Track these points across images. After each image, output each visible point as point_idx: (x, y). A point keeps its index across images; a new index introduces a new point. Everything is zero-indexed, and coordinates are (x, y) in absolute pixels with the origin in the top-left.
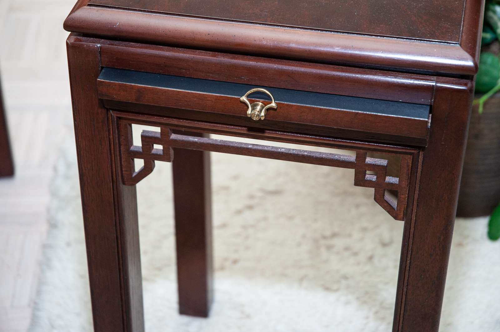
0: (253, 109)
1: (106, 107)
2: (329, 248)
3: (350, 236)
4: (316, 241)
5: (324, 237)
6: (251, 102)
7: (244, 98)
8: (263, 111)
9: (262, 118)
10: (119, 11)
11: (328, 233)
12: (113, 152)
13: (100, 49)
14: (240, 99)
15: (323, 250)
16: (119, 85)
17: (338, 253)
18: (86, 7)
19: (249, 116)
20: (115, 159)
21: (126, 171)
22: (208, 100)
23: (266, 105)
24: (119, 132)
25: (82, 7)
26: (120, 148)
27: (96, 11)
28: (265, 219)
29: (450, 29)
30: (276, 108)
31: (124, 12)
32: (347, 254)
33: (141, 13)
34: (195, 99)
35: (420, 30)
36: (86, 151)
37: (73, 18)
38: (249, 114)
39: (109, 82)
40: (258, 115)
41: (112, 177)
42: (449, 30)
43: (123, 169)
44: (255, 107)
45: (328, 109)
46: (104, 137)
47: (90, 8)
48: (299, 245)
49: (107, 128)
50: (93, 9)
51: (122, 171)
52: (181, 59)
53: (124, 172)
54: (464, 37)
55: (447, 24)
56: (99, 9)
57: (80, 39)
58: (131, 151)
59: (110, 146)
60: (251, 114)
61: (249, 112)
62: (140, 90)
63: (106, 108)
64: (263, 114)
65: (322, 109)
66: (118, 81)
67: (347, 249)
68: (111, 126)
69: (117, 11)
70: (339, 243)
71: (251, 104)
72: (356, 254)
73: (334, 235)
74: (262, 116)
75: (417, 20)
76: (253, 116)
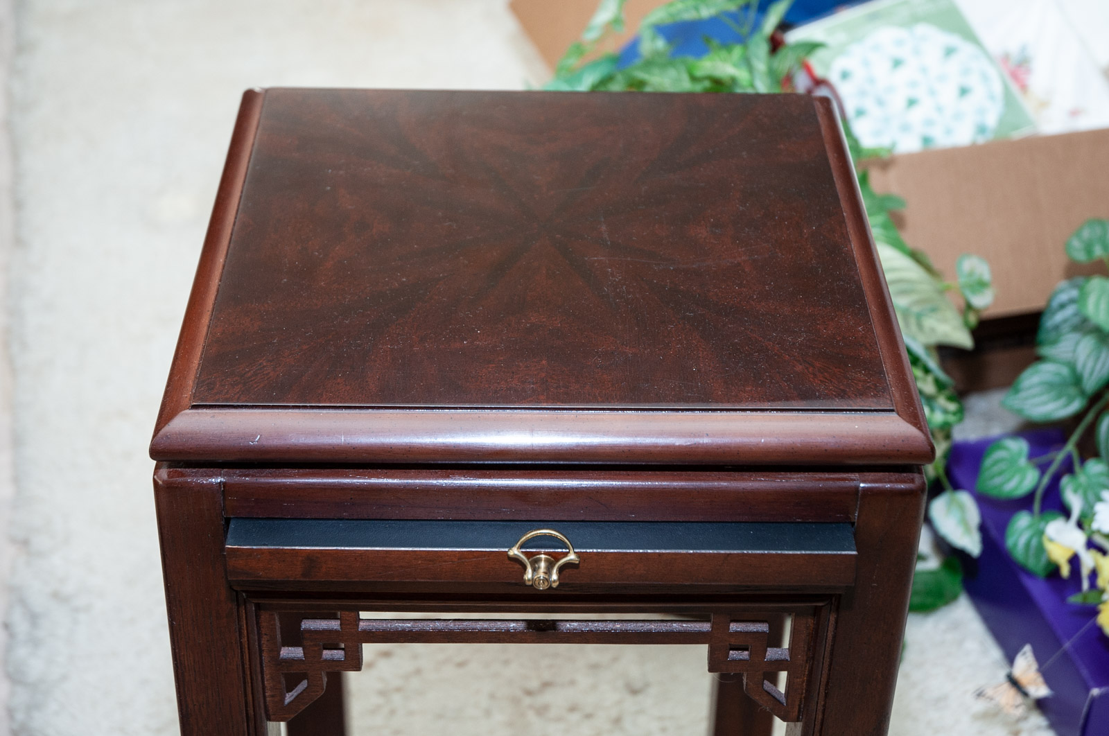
0: (535, 570)
1: (235, 588)
2: (542, 711)
3: (572, 683)
4: (515, 701)
5: (529, 693)
6: (528, 555)
7: (515, 551)
8: (555, 571)
9: (555, 585)
10: (255, 413)
11: (534, 684)
12: (248, 666)
13: (224, 487)
14: (509, 553)
15: (531, 716)
16: (270, 552)
17: (559, 719)
18: (188, 411)
19: (530, 583)
20: (252, 679)
21: (272, 696)
22: (445, 561)
23: (557, 560)
24: (259, 628)
25: (181, 411)
26: (261, 656)
27: (211, 417)
28: (418, 672)
29: (868, 382)
30: (577, 562)
31: (265, 413)
32: (575, 717)
33: (300, 413)
34: (420, 562)
35: (818, 391)
36: (195, 671)
37: (167, 436)
38: (529, 580)
39: (250, 549)
40: (546, 580)
41: (247, 711)
42: (868, 385)
43: (267, 694)
44: (537, 566)
45: (673, 553)
46: (232, 643)
47: (198, 413)
48: (488, 713)
49: (237, 626)
50: (202, 413)
51: (265, 697)
52: (385, 489)
53: (268, 699)
54: (897, 395)
55: (860, 372)
56: (215, 413)
57: (181, 472)
58: (282, 659)
59: (242, 656)
60: (533, 579)
61: (529, 575)
62: (311, 557)
63: (234, 590)
64: (555, 577)
65: (663, 554)
66: (267, 545)
67: (573, 709)
68: (245, 621)
69: (251, 413)
70: (556, 699)
71: (528, 559)
72: (589, 716)
73: (546, 685)
74: (554, 581)
75: (806, 370)
76: (537, 583)
